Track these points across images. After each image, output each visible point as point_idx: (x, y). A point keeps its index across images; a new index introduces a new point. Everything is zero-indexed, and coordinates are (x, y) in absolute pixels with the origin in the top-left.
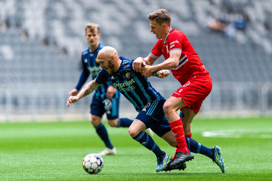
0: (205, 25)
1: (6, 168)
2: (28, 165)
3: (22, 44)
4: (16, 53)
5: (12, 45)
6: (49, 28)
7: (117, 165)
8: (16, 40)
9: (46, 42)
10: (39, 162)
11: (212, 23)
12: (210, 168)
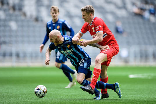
0: (131, 11)
1: (11, 95)
2: (25, 93)
3: (22, 21)
4: (18, 26)
5: (16, 21)
6: (38, 11)
7: (78, 94)
8: (19, 18)
9: (37, 19)
10: (31, 92)
11: (136, 10)
12: (133, 97)
